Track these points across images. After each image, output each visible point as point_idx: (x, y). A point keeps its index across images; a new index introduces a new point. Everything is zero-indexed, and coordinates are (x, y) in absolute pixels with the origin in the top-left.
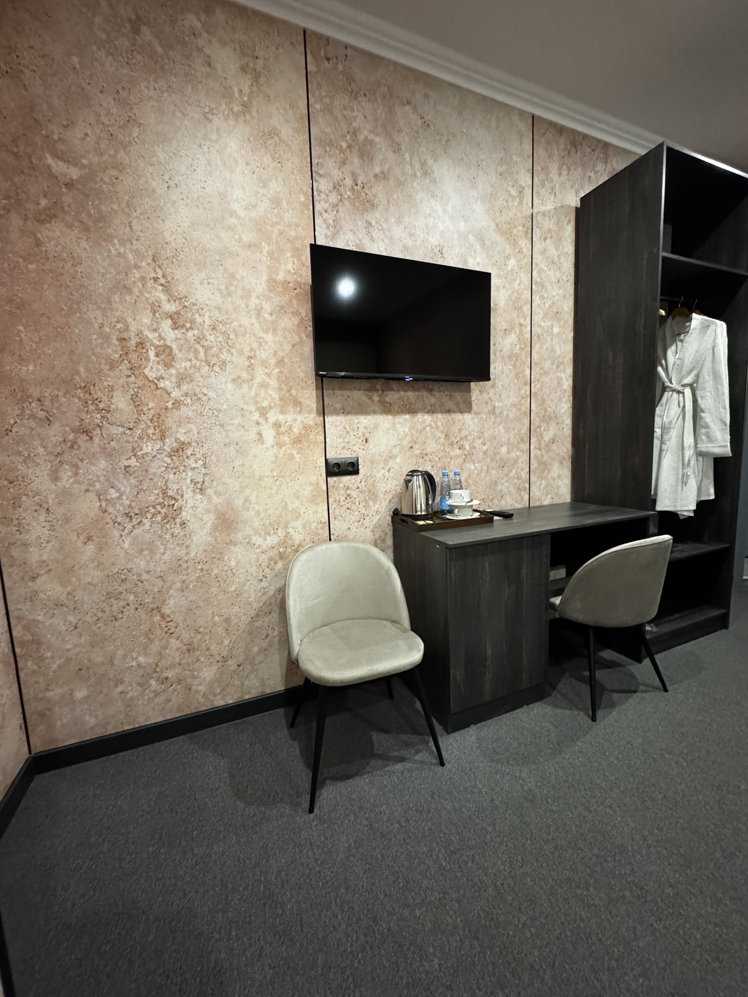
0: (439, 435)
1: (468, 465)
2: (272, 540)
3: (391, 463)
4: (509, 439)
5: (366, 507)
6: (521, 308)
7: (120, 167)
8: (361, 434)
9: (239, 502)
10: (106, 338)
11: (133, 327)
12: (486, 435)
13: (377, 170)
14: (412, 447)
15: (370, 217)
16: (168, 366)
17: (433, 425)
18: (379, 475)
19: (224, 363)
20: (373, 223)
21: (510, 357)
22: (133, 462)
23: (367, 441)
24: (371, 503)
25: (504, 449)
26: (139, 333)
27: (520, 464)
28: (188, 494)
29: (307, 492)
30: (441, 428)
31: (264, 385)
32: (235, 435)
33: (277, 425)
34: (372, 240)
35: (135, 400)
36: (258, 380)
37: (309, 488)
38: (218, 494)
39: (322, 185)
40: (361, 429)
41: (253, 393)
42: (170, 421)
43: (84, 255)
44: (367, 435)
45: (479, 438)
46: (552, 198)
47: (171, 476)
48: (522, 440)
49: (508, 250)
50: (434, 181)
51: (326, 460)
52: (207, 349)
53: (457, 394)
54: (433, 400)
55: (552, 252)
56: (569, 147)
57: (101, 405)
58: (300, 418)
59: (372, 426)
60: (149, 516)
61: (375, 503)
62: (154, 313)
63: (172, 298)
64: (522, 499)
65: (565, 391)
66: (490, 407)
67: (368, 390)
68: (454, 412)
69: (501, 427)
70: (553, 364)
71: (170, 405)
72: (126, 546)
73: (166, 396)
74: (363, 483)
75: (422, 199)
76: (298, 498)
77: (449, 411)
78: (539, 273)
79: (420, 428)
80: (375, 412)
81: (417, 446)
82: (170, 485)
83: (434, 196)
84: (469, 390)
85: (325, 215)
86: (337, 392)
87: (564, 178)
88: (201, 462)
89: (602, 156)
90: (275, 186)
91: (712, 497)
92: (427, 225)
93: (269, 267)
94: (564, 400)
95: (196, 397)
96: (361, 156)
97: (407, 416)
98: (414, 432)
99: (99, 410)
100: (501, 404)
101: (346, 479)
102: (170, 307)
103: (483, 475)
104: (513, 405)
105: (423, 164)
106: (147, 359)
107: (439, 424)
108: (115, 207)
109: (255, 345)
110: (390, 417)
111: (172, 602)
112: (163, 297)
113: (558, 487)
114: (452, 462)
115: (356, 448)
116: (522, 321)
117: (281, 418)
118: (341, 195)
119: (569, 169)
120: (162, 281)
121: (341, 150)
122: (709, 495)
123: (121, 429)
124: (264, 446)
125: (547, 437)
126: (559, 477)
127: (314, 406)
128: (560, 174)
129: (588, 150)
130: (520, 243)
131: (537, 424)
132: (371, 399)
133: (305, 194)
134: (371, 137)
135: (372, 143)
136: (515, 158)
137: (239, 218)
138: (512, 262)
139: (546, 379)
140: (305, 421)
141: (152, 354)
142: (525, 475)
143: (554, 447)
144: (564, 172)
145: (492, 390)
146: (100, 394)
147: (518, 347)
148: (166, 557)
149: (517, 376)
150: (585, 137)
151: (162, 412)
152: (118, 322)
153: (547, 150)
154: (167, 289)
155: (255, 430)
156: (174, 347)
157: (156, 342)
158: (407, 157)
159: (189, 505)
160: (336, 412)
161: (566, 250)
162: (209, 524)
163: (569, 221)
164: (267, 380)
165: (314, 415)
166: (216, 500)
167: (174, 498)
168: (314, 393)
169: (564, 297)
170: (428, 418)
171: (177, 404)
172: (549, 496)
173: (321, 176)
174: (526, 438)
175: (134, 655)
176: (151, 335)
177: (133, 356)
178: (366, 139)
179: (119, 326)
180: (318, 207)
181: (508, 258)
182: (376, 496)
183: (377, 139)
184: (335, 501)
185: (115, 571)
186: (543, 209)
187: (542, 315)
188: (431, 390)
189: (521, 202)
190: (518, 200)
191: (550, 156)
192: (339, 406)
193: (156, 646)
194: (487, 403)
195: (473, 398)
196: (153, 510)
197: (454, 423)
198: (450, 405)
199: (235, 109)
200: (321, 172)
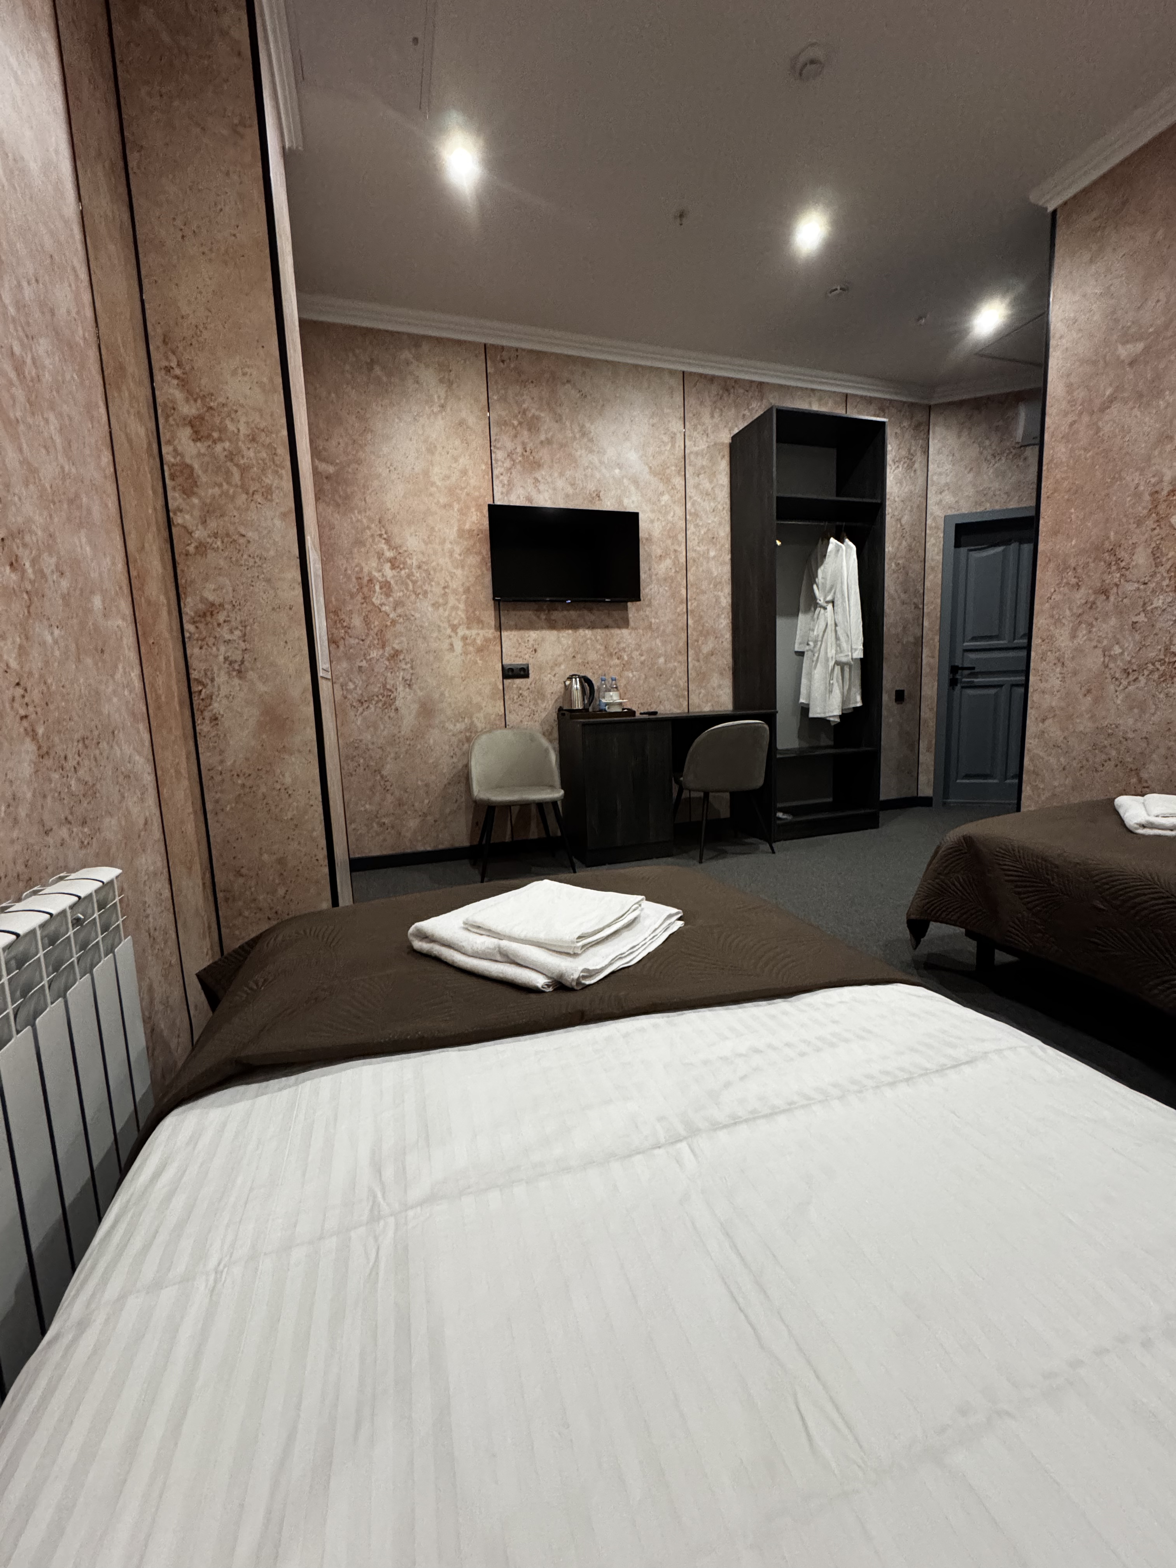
0: (599, 647)
1: (626, 673)
2: (460, 726)
3: (557, 669)
4: (666, 651)
5: (536, 704)
6: (676, 536)
7: (359, 462)
8: (530, 646)
9: (436, 696)
10: (349, 578)
11: (366, 570)
12: (644, 648)
13: (543, 437)
14: (574, 657)
15: (538, 475)
16: (388, 595)
17: (593, 638)
18: (546, 679)
19: (425, 593)
20: (540, 478)
21: (665, 579)
22: (364, 664)
23: (535, 651)
24: (540, 702)
25: (661, 660)
26: (370, 573)
27: (678, 674)
28: (400, 688)
29: (487, 690)
30: (601, 641)
31: (455, 608)
32: (434, 645)
33: (464, 638)
34: (539, 492)
35: (367, 621)
36: (450, 605)
37: (489, 687)
38: (421, 689)
39: (499, 455)
40: (531, 642)
41: (447, 613)
42: (389, 635)
43: (336, 522)
44: (536, 646)
45: (637, 650)
46: (705, 439)
47: (389, 674)
48: (680, 652)
49: (662, 487)
50: (591, 440)
51: (502, 666)
52: (414, 583)
53: (614, 613)
54: (593, 618)
55: (707, 485)
56: (721, 392)
57: (345, 624)
58: (481, 632)
59: (540, 639)
60: (374, 702)
61: (543, 701)
62: (379, 558)
63: (391, 548)
64: (681, 705)
65: (724, 608)
66: (646, 623)
67: (537, 610)
68: (612, 627)
69: (658, 641)
70: (709, 584)
71: (389, 623)
72: (359, 723)
73: (386, 617)
74: (533, 685)
75: (580, 456)
76: (480, 694)
77: (607, 627)
78: (693, 504)
79: (581, 640)
80: (542, 628)
81: (579, 656)
82: (388, 681)
83: (591, 451)
84: (626, 609)
85: (501, 477)
86: (512, 613)
87: (717, 419)
88: (409, 665)
89: (756, 394)
90: (464, 461)
91: (859, 704)
92: (585, 475)
93: (459, 521)
94: (723, 616)
95: (407, 618)
96: (529, 430)
97: (570, 631)
98: (576, 644)
99: (344, 627)
100: (657, 621)
101: (518, 681)
102: (389, 554)
103: (641, 682)
104: (671, 621)
105: (582, 427)
106: (374, 592)
107: (599, 637)
108: (356, 488)
109: (448, 579)
110: (555, 632)
111: (388, 766)
112: (385, 547)
113: (718, 696)
114: (612, 670)
115: (527, 657)
116: (677, 547)
117: (467, 632)
118: (514, 461)
119: (721, 410)
120: (385, 536)
121: (515, 428)
122: (856, 702)
123: (357, 641)
124: (455, 654)
125: (706, 649)
126: (720, 686)
127: (493, 623)
128: (712, 417)
129: (741, 391)
130: (673, 480)
131: (695, 638)
132: (539, 617)
133: (486, 464)
134: (537, 413)
135: (538, 418)
136: (666, 411)
137: (437, 487)
138: (666, 498)
139: (704, 598)
140: (486, 635)
141: (377, 587)
142: (682, 683)
143: (713, 659)
144: (716, 415)
145: (648, 609)
146: (343, 616)
147: (673, 571)
148: (385, 733)
149: (673, 596)
150: (737, 381)
151: (384, 629)
152: (356, 566)
153: (699, 398)
154: (387, 541)
155: (448, 641)
156: (392, 582)
157: (380, 579)
158: (568, 424)
159: (401, 696)
160: (510, 628)
161: (721, 482)
162: (414, 712)
163: (724, 456)
164: (457, 604)
165: (493, 630)
166: (420, 693)
167: (390, 691)
168: (493, 612)
169: (720, 524)
170: (588, 633)
171: (394, 622)
172: (709, 704)
173: (498, 449)
174: (684, 651)
175: (363, 802)
176: (376, 574)
177: (365, 590)
178: (534, 416)
179: (357, 569)
180: (496, 472)
181: (662, 494)
182: (544, 696)
183: (542, 415)
184: (510, 699)
185: (352, 740)
186: (695, 449)
187: (697, 541)
188: (590, 610)
189: (673, 446)
190: (670, 445)
191: (702, 403)
192: (512, 623)
193: (377, 798)
194: (643, 619)
195: (630, 615)
196: (376, 698)
197: (612, 636)
198: (610, 622)
199: (435, 410)
200: (498, 445)
